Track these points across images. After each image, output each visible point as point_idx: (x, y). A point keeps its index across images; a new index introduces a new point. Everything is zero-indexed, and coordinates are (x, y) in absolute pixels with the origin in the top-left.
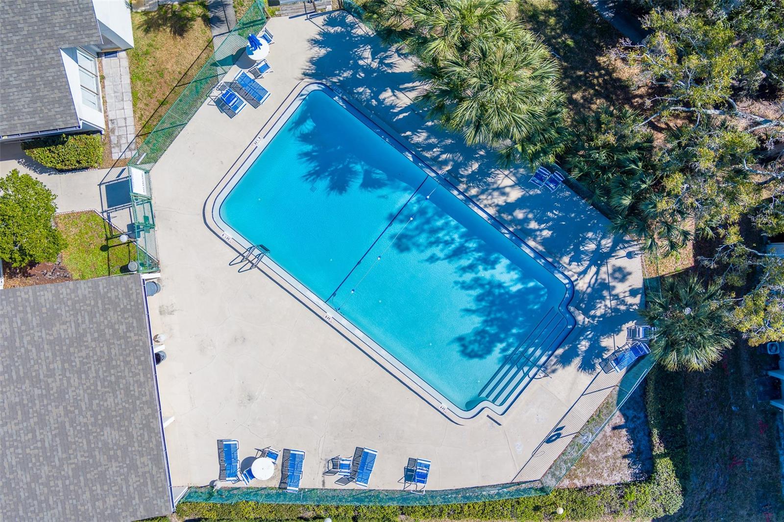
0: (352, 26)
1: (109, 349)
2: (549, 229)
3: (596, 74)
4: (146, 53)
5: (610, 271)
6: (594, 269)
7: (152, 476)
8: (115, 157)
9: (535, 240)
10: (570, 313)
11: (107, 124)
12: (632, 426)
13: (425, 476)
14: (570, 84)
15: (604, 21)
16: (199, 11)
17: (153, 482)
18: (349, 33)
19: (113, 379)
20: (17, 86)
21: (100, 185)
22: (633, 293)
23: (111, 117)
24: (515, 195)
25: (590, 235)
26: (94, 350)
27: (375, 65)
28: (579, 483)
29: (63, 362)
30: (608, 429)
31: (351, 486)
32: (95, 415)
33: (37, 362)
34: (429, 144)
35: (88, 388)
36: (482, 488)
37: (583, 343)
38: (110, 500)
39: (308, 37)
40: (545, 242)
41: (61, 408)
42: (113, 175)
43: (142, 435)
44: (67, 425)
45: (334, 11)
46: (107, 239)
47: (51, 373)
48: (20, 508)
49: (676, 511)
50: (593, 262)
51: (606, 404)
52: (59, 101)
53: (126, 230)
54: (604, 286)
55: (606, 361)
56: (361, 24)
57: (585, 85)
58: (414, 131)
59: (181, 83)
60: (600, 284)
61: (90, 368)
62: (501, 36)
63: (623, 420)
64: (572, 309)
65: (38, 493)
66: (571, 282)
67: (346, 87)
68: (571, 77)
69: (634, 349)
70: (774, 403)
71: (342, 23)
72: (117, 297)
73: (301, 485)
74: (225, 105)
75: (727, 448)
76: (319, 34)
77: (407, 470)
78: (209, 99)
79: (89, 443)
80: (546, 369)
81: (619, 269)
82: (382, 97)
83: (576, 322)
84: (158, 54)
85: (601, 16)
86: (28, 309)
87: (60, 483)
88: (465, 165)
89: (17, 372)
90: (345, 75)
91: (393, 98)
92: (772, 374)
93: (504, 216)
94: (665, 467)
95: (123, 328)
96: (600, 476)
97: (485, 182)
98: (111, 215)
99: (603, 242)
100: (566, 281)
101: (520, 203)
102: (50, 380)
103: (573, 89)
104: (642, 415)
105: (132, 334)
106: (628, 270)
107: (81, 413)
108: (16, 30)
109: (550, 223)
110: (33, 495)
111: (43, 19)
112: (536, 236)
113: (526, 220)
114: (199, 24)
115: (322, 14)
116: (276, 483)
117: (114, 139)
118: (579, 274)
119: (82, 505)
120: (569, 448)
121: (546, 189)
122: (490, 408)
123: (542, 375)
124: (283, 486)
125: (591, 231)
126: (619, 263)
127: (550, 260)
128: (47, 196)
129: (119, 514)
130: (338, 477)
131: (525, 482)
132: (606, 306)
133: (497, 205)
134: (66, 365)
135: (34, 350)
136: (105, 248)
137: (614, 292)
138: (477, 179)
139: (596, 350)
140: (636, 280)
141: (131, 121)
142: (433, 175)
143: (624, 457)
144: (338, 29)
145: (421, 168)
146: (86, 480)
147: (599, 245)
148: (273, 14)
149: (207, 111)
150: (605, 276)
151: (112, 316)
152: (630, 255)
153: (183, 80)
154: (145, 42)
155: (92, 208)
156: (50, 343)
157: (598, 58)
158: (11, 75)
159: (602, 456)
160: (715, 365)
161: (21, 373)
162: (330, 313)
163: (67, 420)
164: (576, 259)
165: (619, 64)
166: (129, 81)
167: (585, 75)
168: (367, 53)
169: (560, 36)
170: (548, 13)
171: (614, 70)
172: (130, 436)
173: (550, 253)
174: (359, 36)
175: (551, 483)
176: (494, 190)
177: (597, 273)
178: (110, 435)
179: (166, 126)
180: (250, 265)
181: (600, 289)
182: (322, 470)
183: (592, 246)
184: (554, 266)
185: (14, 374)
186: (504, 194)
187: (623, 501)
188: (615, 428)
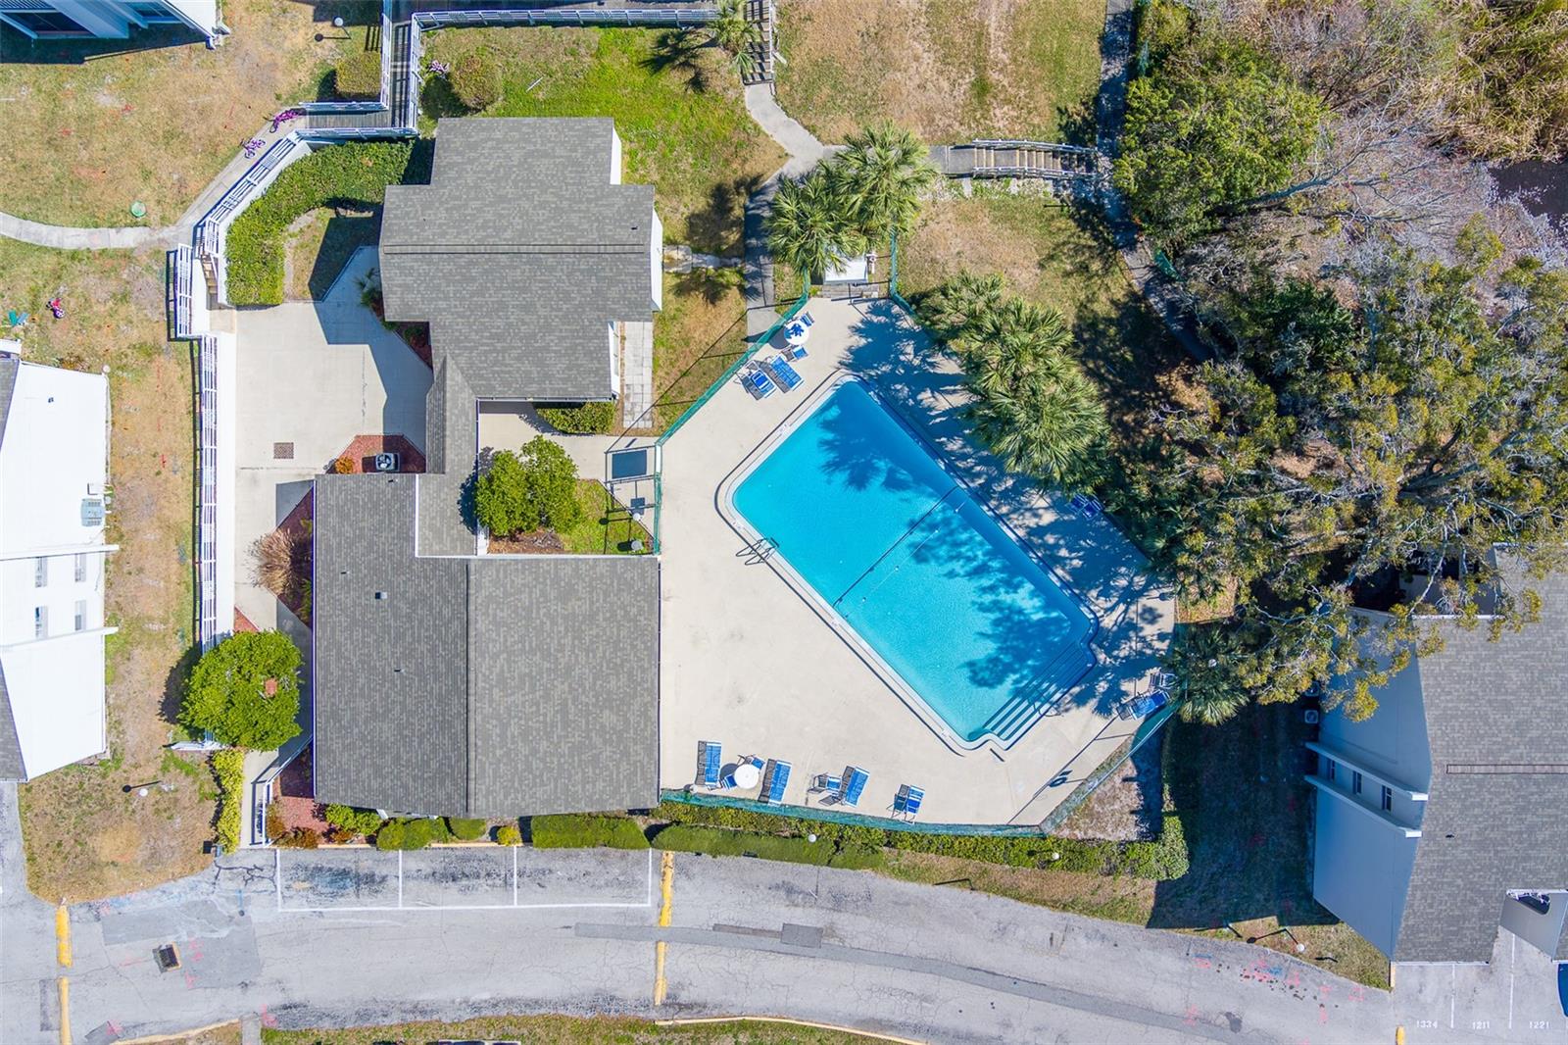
0: (898, 317)
1: (619, 630)
2: (1079, 558)
3: (1153, 395)
4: (674, 318)
5: (1140, 611)
6: (1122, 607)
7: (643, 766)
8: (627, 425)
9: (1063, 569)
10: (1091, 650)
11: (622, 389)
12: (1144, 780)
13: (917, 804)
14: (1122, 403)
15: (1171, 334)
16: (735, 279)
17: (642, 770)
18: (893, 325)
19: (618, 661)
20: (555, 352)
21: (606, 453)
22: (1162, 637)
23: (627, 382)
24: (1048, 518)
25: (1123, 570)
26: (604, 629)
27: (916, 362)
28: (1080, 835)
29: (574, 638)
30: (1118, 780)
31: (836, 807)
32: (596, 696)
33: (549, 636)
34: (965, 454)
35: (595, 667)
36: (975, 827)
37: (1102, 684)
38: (600, 785)
39: (849, 324)
40: (1073, 572)
41: (566, 684)
42: (622, 445)
43: (638, 723)
44: (570, 702)
45: (879, 299)
46: (608, 512)
47: (561, 648)
48: (516, 779)
49: (1180, 876)
50: (1122, 599)
51: (1119, 753)
52: (596, 372)
53: (629, 505)
54: (1132, 626)
55: (1124, 706)
56: (907, 317)
57: (1139, 406)
58: (950, 438)
59: (706, 355)
60: (1127, 623)
61: (598, 647)
62: (1052, 375)
63: (1135, 773)
64: (1094, 646)
65: (534, 767)
66: (1096, 618)
67: (883, 383)
68: (1125, 397)
69: (1156, 697)
70: (1309, 779)
71: (887, 313)
72: (632, 578)
73: (783, 802)
74: (754, 385)
75: (1250, 821)
76: (862, 322)
77: (898, 797)
78: (735, 376)
79: (587, 723)
80: (1059, 706)
81: (1150, 610)
82: (919, 397)
83: (1096, 661)
84: (686, 321)
85: (1168, 328)
86: (548, 581)
87: (555, 760)
88: (999, 479)
89: (530, 643)
90: (884, 369)
91: (932, 399)
92: (1310, 746)
93: (1034, 539)
94: (1173, 826)
95: (634, 610)
96: (1104, 830)
97: (1018, 501)
98: (615, 487)
99: (1136, 579)
100: (1092, 616)
101: (1051, 528)
102: (560, 655)
103: (1125, 410)
104: (1156, 770)
105: (642, 619)
106: (1159, 612)
107: (583, 693)
108: (567, 298)
109: (1081, 554)
110: (529, 768)
111: (597, 292)
112: (1065, 565)
113: (1057, 546)
114: (734, 292)
115: (866, 301)
116: (755, 796)
117: (627, 406)
118: (1106, 610)
119: (573, 786)
120: (1074, 797)
121: (1081, 517)
122: (993, 741)
123: (1054, 713)
124: (762, 799)
125: (1124, 566)
126: (1150, 603)
127: (1077, 591)
128: (567, 465)
129: (607, 800)
130: (826, 794)
131: (1022, 827)
132: (1131, 648)
133: (1028, 527)
134: (576, 642)
135: (548, 623)
136: (604, 521)
137: (1141, 634)
138: (1009, 497)
139: (1115, 694)
140: (1167, 624)
141: (648, 389)
142: (964, 486)
143: (1132, 812)
144: (882, 319)
145: (952, 477)
146: (580, 761)
147: (1131, 583)
148: (815, 294)
149: (732, 390)
150: (1134, 616)
151: (626, 598)
152: (1162, 597)
153: (710, 352)
154: (673, 306)
155: (595, 477)
156: (565, 618)
157: (1157, 377)
158: (552, 341)
159: (1108, 808)
160: (1229, 721)
161: (534, 645)
162: (837, 620)
163: (570, 697)
164: (1105, 593)
165: (1180, 385)
166: (651, 346)
167: (1140, 395)
168: (910, 349)
169: (1119, 349)
170: (1109, 321)
171: (1173, 392)
172: (627, 721)
173: (1077, 584)
174: (903, 329)
175: (1049, 829)
176: (1027, 510)
177: (1126, 611)
178: (609, 718)
179: (685, 399)
180: (758, 558)
181: (1127, 628)
182: (807, 786)
183: (1123, 582)
184: (1080, 599)
185: (527, 644)
186: (1036, 515)
187: (1124, 857)
188: (1125, 780)
